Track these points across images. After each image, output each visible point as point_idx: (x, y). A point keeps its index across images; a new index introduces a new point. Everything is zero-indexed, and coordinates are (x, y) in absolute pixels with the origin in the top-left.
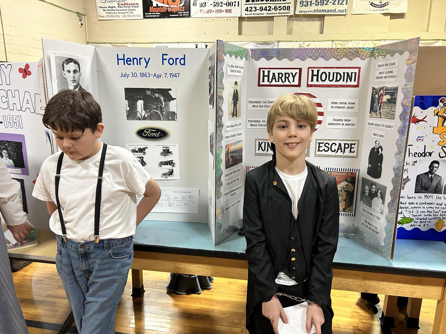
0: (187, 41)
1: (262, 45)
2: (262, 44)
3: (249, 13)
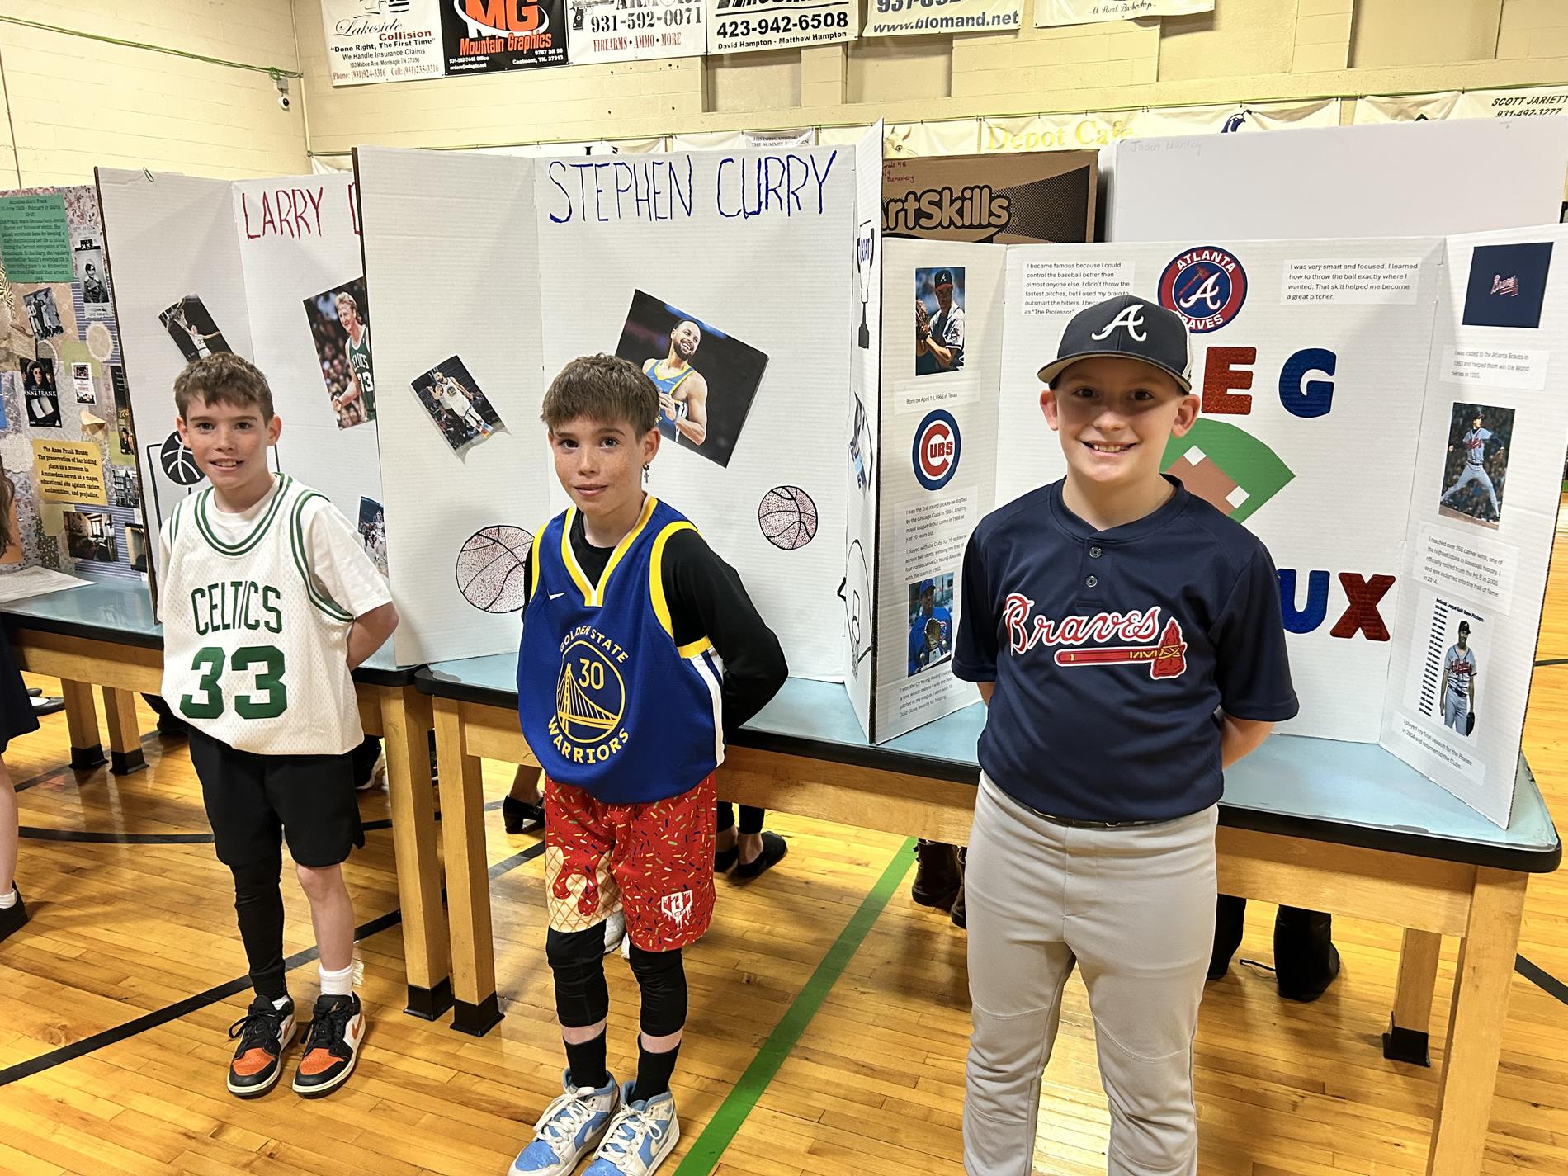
0: (562, 138)
1: (771, 142)
2: (770, 139)
3: (728, 40)
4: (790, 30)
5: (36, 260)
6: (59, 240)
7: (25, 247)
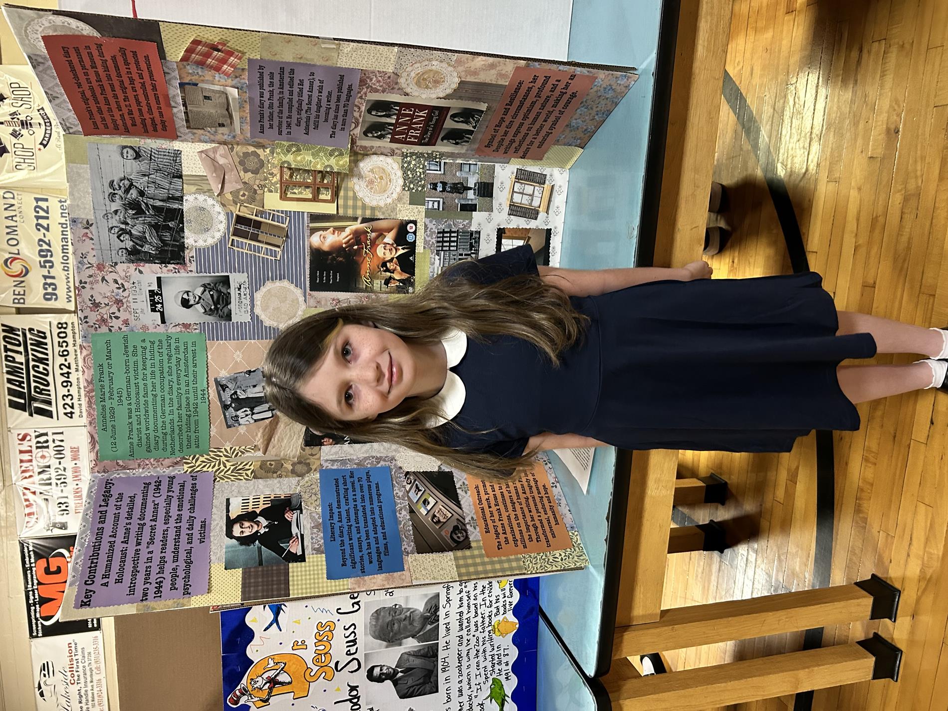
3: (76, 410)
4: (69, 364)
5: (179, 395)
6: (152, 352)
7: (163, 413)
